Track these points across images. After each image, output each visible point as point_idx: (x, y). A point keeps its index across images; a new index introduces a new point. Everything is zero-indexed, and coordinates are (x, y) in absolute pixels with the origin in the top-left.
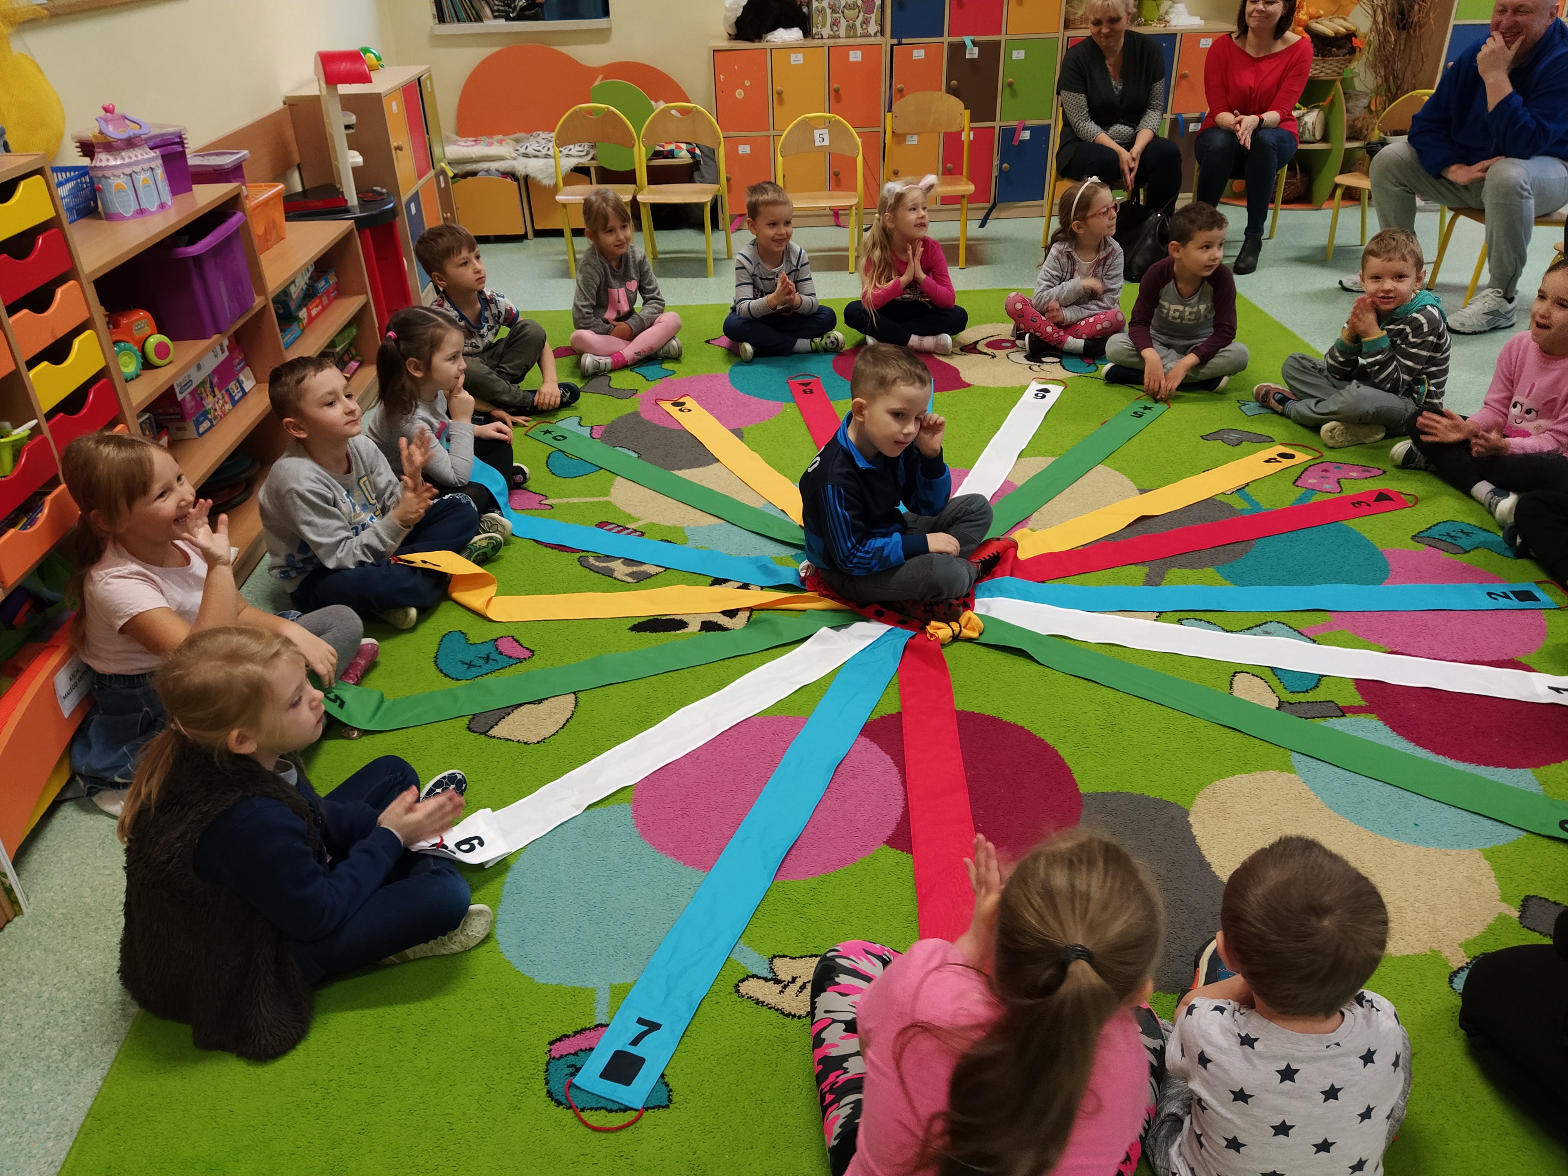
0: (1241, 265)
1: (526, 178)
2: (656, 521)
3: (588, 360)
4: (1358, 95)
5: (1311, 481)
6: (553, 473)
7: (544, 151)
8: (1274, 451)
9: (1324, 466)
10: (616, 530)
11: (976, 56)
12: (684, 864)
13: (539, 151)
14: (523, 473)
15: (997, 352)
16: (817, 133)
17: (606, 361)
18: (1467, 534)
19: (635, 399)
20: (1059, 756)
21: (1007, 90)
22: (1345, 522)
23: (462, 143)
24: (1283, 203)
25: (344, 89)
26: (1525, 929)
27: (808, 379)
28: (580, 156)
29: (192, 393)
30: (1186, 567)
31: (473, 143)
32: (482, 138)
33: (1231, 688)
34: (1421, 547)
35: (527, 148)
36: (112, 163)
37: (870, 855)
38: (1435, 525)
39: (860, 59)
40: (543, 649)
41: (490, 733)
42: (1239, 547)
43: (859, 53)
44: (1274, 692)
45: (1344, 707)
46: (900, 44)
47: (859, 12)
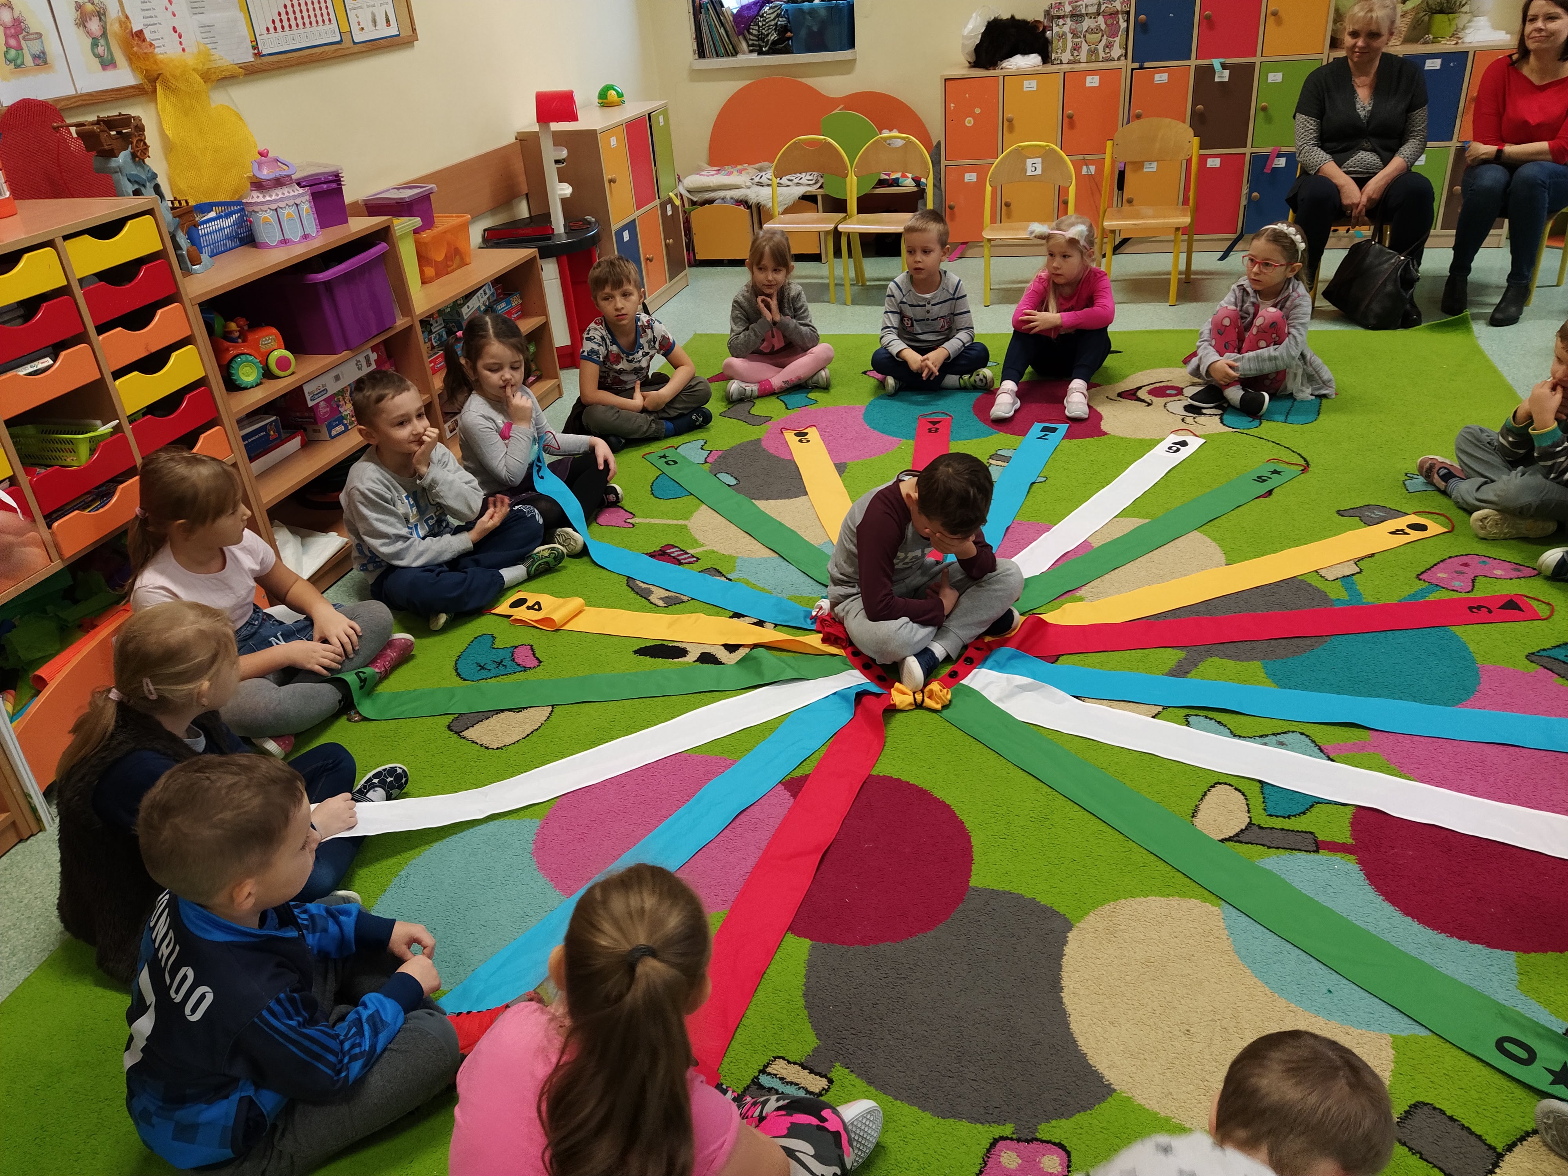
0: (1499, 316)
1: (757, 205)
2: (717, 549)
3: (734, 386)
5: (1440, 575)
6: (652, 494)
9: (1465, 560)
11: (1226, 79)
12: (555, 888)
14: (616, 493)
15: (1156, 400)
16: (1029, 162)
17: (752, 388)
19: (765, 427)
20: (969, 842)
21: (1261, 115)
22: (1454, 628)
23: (705, 173)
25: (555, 126)
27: (941, 417)
28: (809, 185)
29: (328, 400)
30: (1229, 658)
31: (716, 172)
32: (727, 167)
33: (1202, 799)
34: (1533, 668)
35: (761, 177)
36: (261, 199)
39: (1097, 84)
40: (549, 661)
41: (463, 733)
42: (1308, 642)
43: (1097, 78)
44: (1249, 812)
45: (1323, 842)
46: (1141, 68)
47: (1103, 36)
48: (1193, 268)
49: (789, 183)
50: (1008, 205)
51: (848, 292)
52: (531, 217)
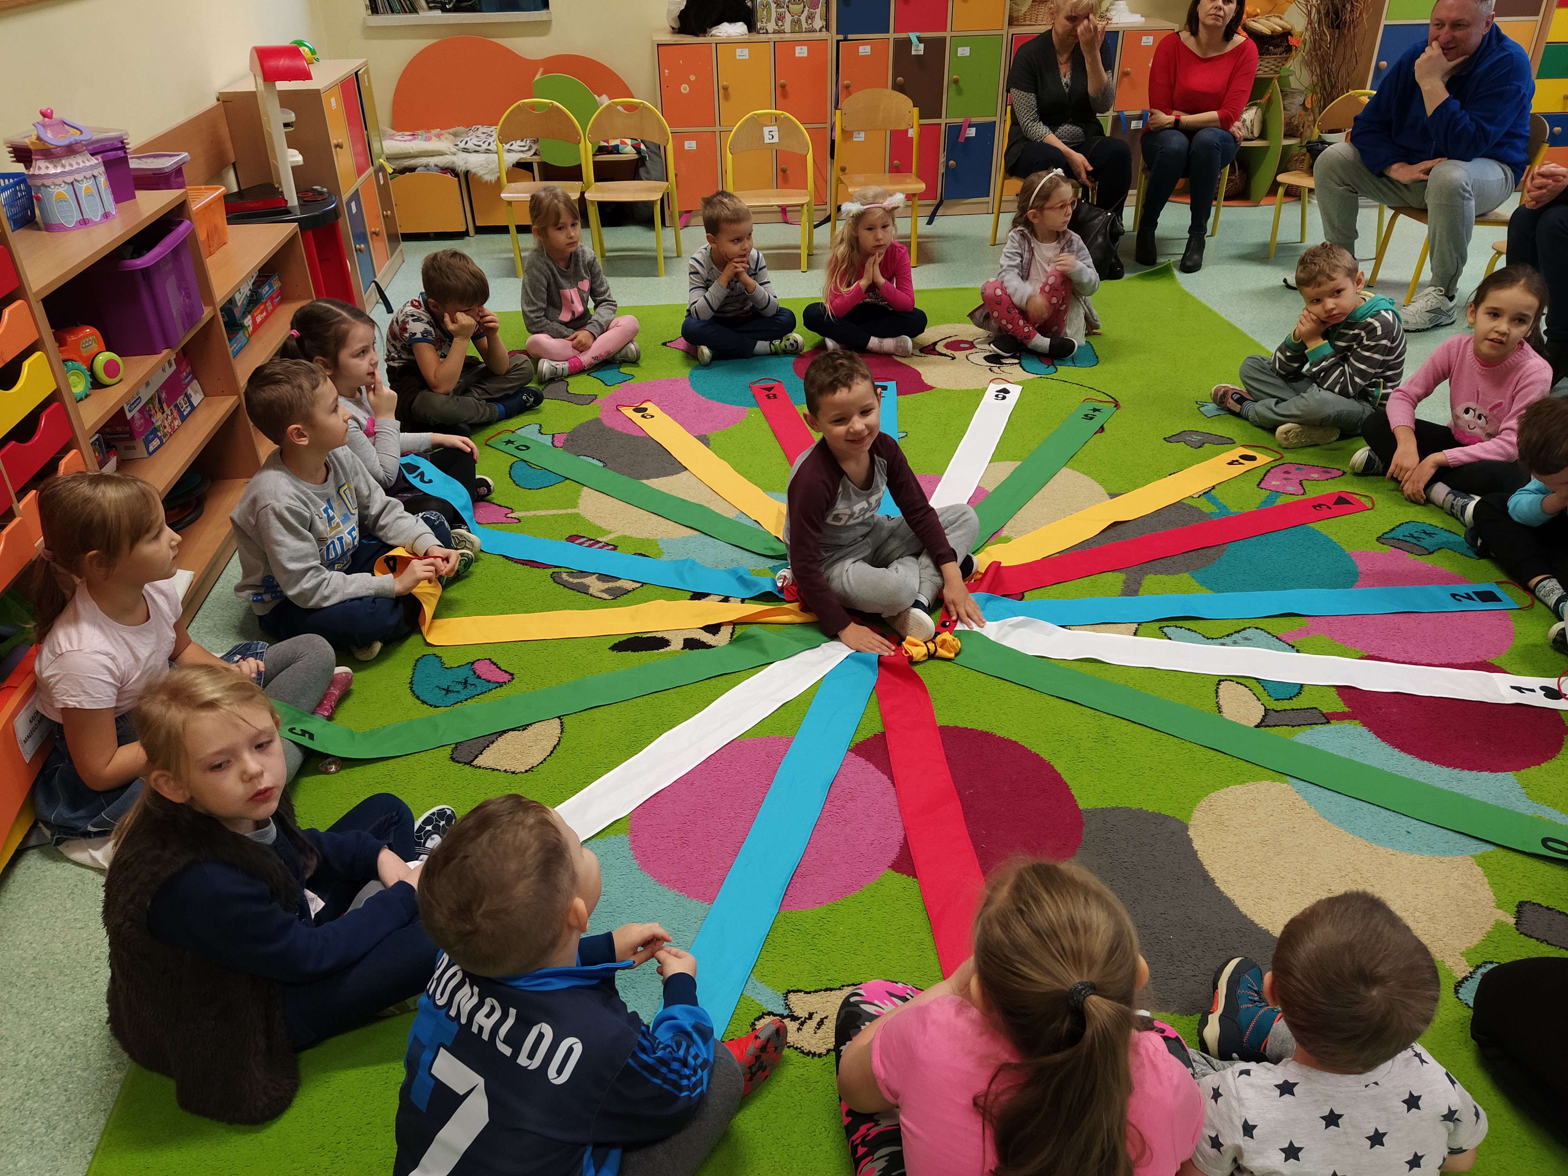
0: (1189, 263)
1: (467, 173)
2: (628, 534)
3: (545, 365)
4: (1294, 92)
5: (1274, 483)
6: (517, 485)
7: (485, 146)
8: (1236, 453)
9: (1285, 468)
10: (587, 544)
12: (688, 897)
13: (479, 146)
14: (488, 486)
15: (956, 354)
16: (766, 130)
17: (562, 366)
18: (1430, 535)
19: (595, 406)
20: (1055, 771)
21: (953, 87)
22: (1311, 525)
23: (399, 138)
24: (1225, 200)
25: (282, 85)
26: (1522, 936)
27: (771, 383)
28: (522, 151)
29: (141, 411)
30: (1161, 573)
31: (410, 138)
32: (419, 132)
33: (1217, 697)
34: (1387, 549)
35: (466, 143)
36: (52, 171)
37: (876, 881)
38: (1398, 526)
39: (806, 55)
40: (522, 672)
41: (475, 763)
42: (1212, 551)
43: (805, 49)
44: (1259, 700)
45: (1328, 714)
46: (846, 39)
47: (804, 7)
52: (240, 189)
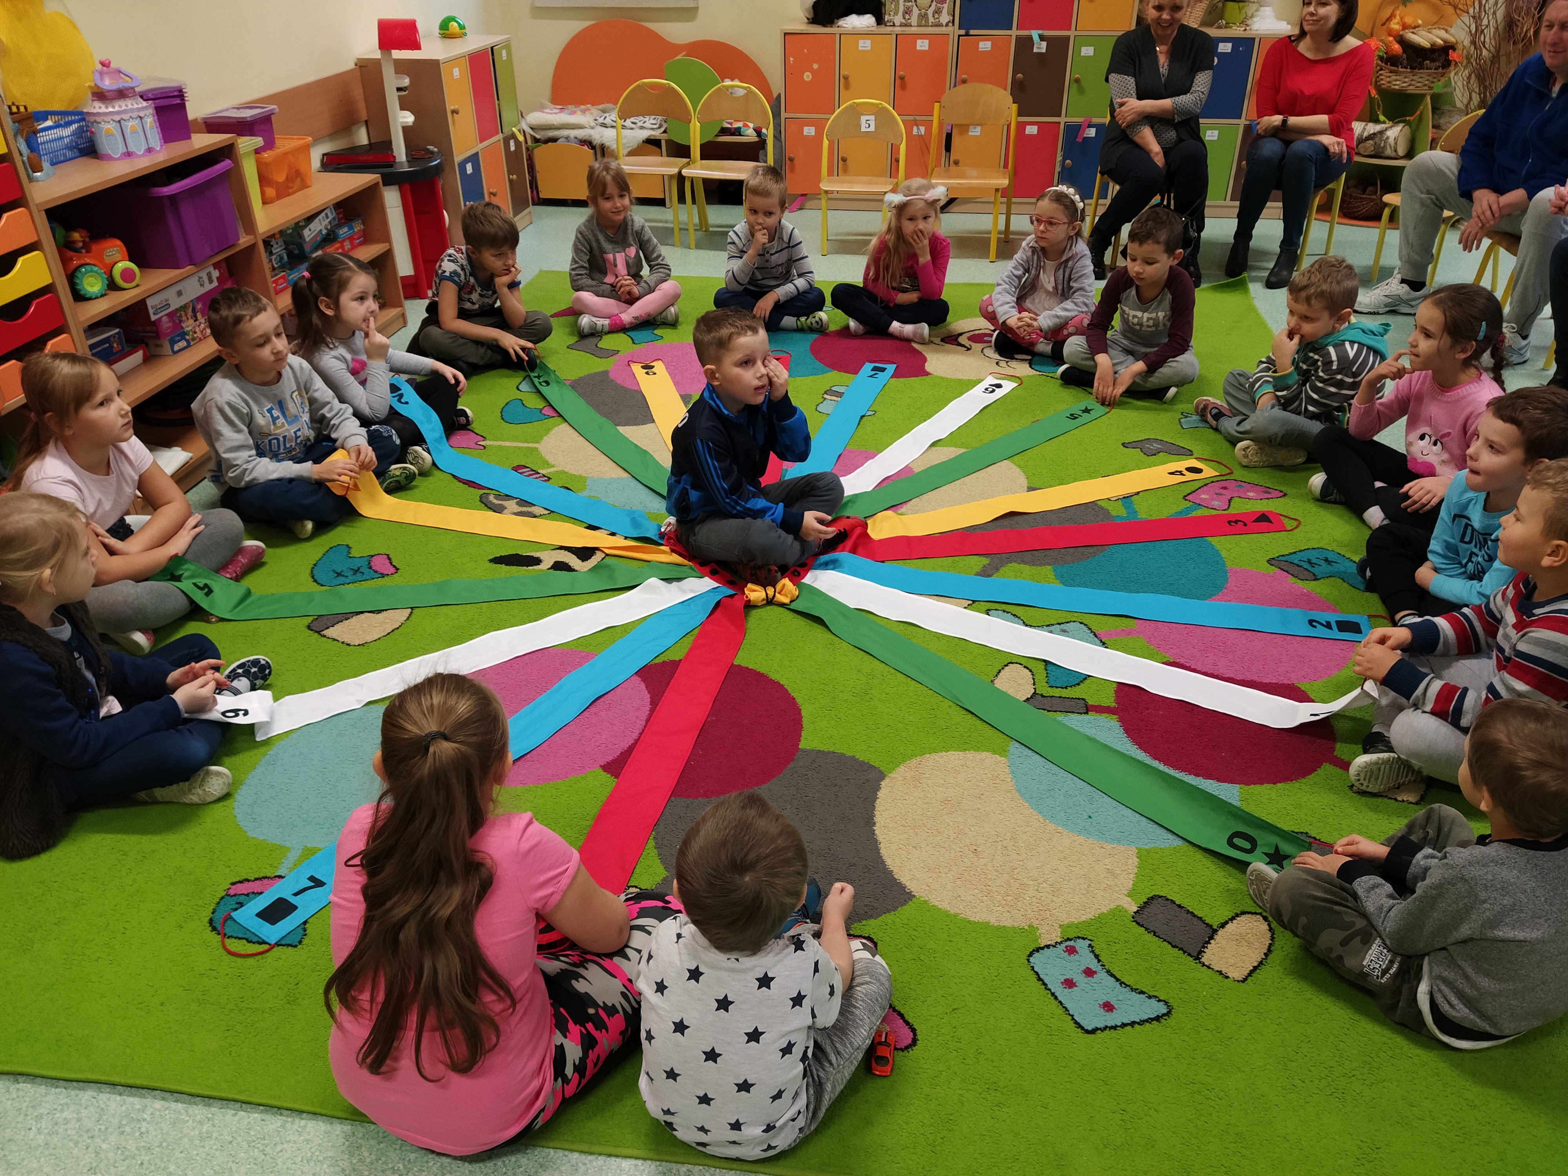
0: (1272, 279)
1: (601, 146)
2: (567, 469)
3: (585, 321)
5: (1204, 496)
6: (505, 420)
9: (1224, 484)
10: (527, 474)
11: (1044, 51)
14: (466, 416)
15: (974, 345)
16: (863, 118)
17: (603, 323)
18: (1328, 562)
19: (613, 360)
21: (1074, 86)
22: (1211, 539)
23: (549, 111)
26: (1133, 922)
28: (653, 129)
29: (170, 315)
30: (1026, 563)
31: (560, 111)
32: (570, 107)
33: (996, 676)
34: (1271, 570)
35: (605, 118)
36: (103, 110)
37: (583, 775)
38: (1301, 551)
39: (926, 48)
40: (407, 568)
41: (325, 632)
42: (1091, 550)
43: (926, 42)
44: (1034, 684)
45: (1092, 706)
46: (967, 35)
48: (1012, 228)
49: (633, 126)
50: (844, 160)
51: (692, 236)
52: (370, 144)
